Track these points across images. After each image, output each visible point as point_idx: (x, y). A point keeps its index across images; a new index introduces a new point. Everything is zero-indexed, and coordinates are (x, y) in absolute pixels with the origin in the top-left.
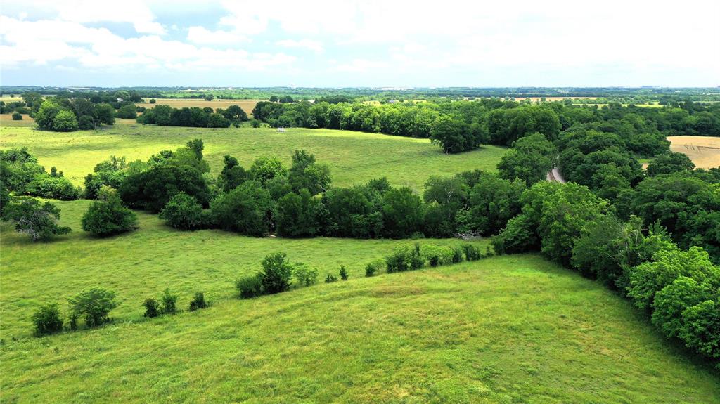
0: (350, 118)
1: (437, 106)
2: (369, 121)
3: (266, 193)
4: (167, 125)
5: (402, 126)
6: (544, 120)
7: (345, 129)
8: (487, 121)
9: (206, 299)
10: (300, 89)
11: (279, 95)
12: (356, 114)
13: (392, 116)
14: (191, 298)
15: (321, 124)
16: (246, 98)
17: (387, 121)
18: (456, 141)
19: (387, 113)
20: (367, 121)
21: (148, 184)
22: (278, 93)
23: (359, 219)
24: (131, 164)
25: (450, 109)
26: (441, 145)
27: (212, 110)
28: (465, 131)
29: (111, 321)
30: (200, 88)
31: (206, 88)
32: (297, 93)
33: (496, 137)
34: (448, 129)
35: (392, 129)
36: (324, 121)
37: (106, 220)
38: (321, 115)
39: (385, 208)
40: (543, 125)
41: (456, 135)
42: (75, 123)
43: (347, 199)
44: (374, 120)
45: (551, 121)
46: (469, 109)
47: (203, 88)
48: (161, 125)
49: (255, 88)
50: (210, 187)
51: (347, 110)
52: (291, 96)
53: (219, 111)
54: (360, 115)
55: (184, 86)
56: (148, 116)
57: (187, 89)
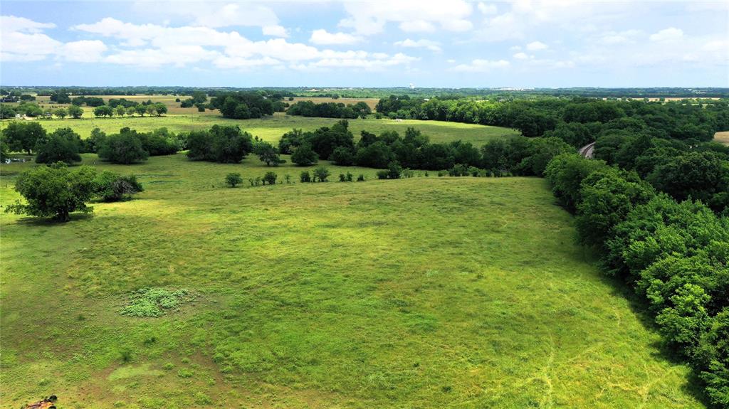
0: (455, 112)
2: (470, 114)
3: (389, 148)
4: (310, 116)
5: (495, 118)
7: (450, 121)
9: (364, 178)
10: (418, 89)
11: (397, 95)
12: (460, 108)
13: (488, 110)
14: (358, 176)
15: (431, 117)
16: (367, 97)
17: (484, 114)
18: (531, 127)
19: (484, 107)
20: (468, 114)
21: (321, 142)
22: (397, 93)
23: (441, 160)
24: (305, 134)
27: (344, 105)
28: (540, 120)
29: (327, 181)
30: (324, 88)
31: (329, 88)
32: (414, 93)
34: (525, 118)
35: (488, 121)
36: (433, 114)
37: (305, 156)
38: (432, 109)
39: (456, 154)
41: (531, 123)
42: (249, 113)
43: (435, 148)
44: (474, 114)
47: (326, 88)
48: (306, 116)
49: (374, 88)
50: (355, 145)
51: (453, 106)
52: (409, 95)
53: (349, 106)
54: (463, 109)
55: (309, 87)
56: (296, 109)
57: (312, 89)
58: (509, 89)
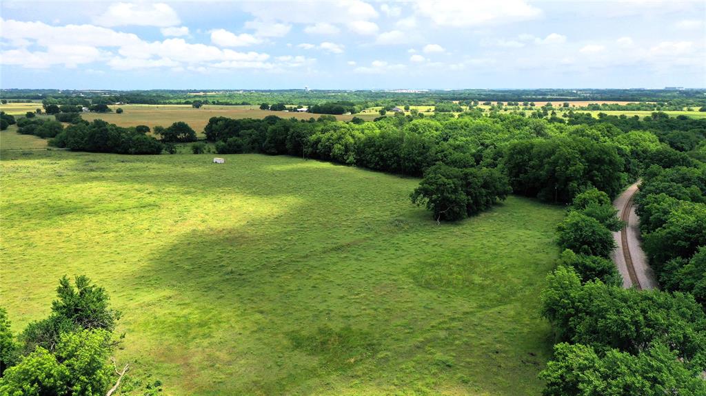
0: (316, 143)
1: (438, 123)
2: (340, 149)
4: (80, 150)
5: (382, 157)
6: (600, 161)
7: (310, 158)
8: (506, 158)
12: (324, 138)
13: (369, 143)
15: (281, 149)
17: (364, 150)
18: (454, 202)
19: (363, 138)
20: (337, 149)
25: (455, 128)
26: (428, 207)
28: (470, 183)
33: (520, 183)
34: (440, 181)
35: (369, 162)
36: (284, 146)
38: (281, 138)
40: (598, 170)
41: (455, 191)
44: (347, 148)
45: (611, 162)
46: (481, 130)
53: (159, 130)
54: (329, 139)
56: (61, 137)
58: (404, 91)
